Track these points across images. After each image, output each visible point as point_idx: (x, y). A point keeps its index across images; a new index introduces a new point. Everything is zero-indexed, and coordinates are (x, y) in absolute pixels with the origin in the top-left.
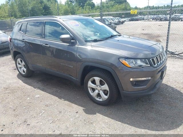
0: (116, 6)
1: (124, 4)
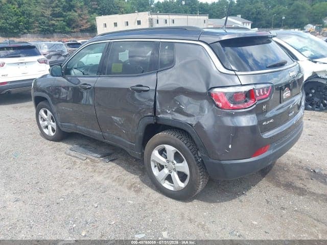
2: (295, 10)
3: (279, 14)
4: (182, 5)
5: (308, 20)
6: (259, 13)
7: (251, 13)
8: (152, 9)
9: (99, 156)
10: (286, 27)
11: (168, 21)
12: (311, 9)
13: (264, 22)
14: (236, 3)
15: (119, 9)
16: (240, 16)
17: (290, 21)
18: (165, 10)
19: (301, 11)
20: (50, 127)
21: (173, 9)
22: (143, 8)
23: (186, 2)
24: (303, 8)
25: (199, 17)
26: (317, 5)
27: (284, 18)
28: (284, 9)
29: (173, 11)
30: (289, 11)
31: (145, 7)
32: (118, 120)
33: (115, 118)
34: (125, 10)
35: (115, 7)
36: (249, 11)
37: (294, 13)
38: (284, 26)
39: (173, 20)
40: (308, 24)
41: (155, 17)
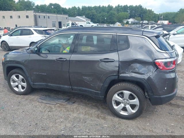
2: (110, 15)
3: (103, 16)
4: (52, 8)
5: (116, 20)
6: (93, 15)
7: (89, 15)
8: (34, 9)
9: (64, 101)
10: (107, 23)
11: (45, 17)
12: (118, 15)
13: (96, 20)
14: (81, 9)
15: (12, 8)
16: (84, 16)
17: (109, 20)
18: (42, 10)
19: (113, 15)
20: (20, 86)
21: (47, 10)
22: (28, 8)
23: (54, 7)
24: (114, 14)
25: (63, 16)
26: (120, 13)
27: (106, 19)
28: (105, 14)
29: (47, 11)
30: (107, 15)
31: (29, 8)
32: (88, 79)
33: (86, 78)
34: (16, 8)
35: (9, 6)
36: (88, 14)
37: (110, 16)
38: (106, 22)
39: (49, 17)
40: (116, 22)
41: (38, 14)
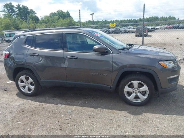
0: (61, 20)
1: (68, 18)
